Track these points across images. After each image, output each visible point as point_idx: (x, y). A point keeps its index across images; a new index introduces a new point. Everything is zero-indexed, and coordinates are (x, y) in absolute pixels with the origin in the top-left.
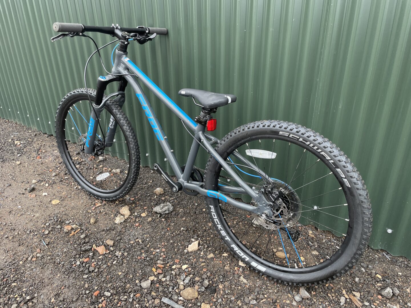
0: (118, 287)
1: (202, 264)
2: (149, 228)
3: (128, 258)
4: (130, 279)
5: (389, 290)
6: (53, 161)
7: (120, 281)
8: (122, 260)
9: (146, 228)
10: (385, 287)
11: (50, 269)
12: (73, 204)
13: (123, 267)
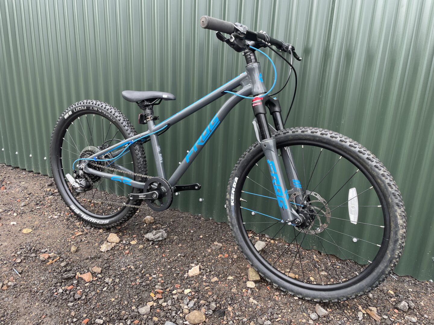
0: (112, 314)
1: (206, 288)
2: (141, 255)
3: (120, 285)
4: (125, 306)
5: (405, 303)
6: (20, 191)
7: (113, 308)
8: (113, 286)
9: (138, 255)
10: (400, 302)
11: (26, 298)
12: (48, 233)
13: (116, 294)
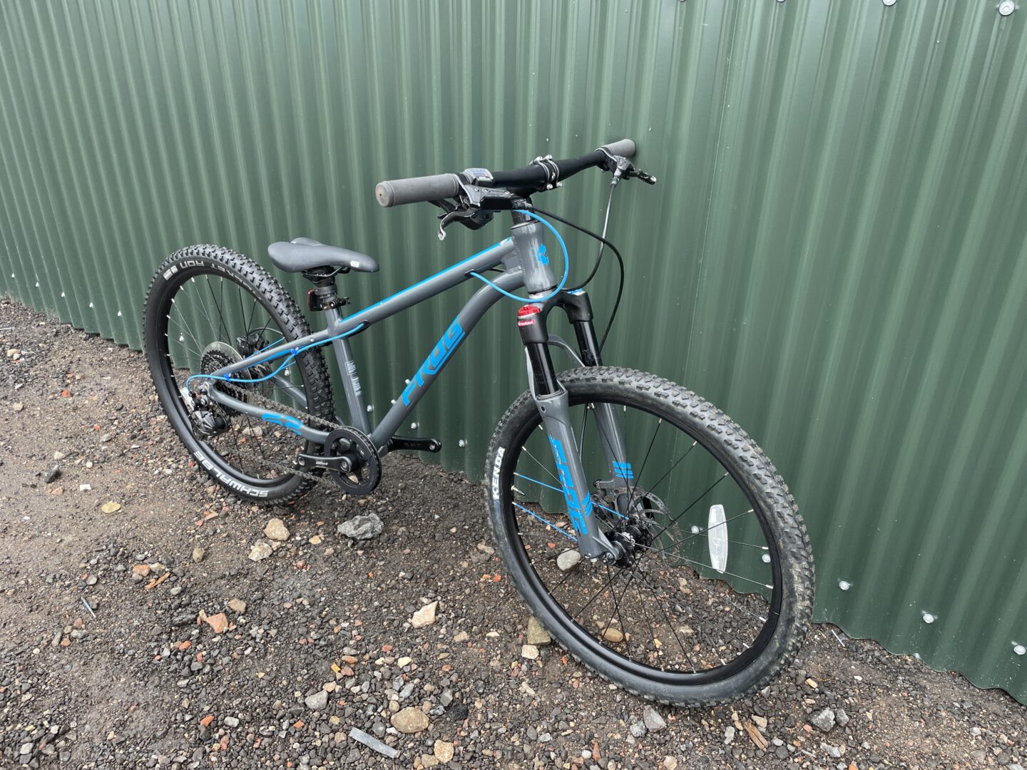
0: (256, 705)
1: (442, 656)
2: (327, 572)
3: (278, 643)
4: (282, 689)
5: (829, 714)
6: (101, 402)
7: (259, 694)
8: (265, 646)
9: (320, 572)
10: (822, 707)
11: (103, 667)
12: (152, 512)
13: (268, 662)
